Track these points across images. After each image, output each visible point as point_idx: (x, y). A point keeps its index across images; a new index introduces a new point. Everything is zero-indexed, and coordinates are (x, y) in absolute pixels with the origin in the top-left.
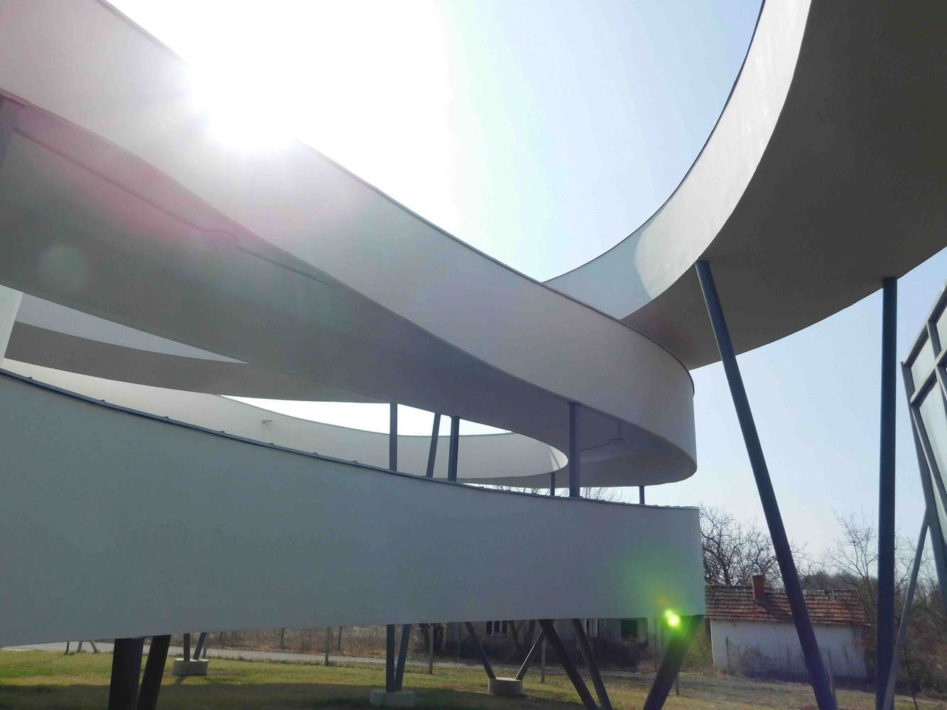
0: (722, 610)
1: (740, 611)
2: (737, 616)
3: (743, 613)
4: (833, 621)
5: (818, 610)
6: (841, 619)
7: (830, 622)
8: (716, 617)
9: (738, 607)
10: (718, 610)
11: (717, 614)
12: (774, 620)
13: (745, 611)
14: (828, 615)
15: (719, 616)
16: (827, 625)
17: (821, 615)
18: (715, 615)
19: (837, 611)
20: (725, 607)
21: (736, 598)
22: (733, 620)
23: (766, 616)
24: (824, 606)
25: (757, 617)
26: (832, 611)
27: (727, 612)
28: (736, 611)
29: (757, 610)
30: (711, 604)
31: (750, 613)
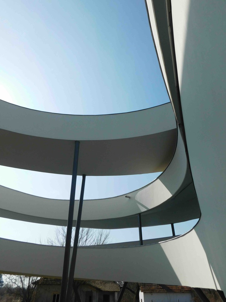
0: (147, 288)
1: (153, 288)
2: (153, 290)
3: (154, 289)
4: (185, 290)
6: (187, 289)
7: (184, 291)
8: (145, 291)
9: (152, 286)
10: (146, 288)
11: (146, 290)
12: (165, 291)
13: (155, 288)
16: (183, 292)
18: (145, 290)
20: (148, 287)
22: (151, 292)
23: (163, 290)
25: (160, 290)
27: (149, 289)
28: (152, 288)
29: (159, 287)
30: (142, 286)
31: (157, 289)
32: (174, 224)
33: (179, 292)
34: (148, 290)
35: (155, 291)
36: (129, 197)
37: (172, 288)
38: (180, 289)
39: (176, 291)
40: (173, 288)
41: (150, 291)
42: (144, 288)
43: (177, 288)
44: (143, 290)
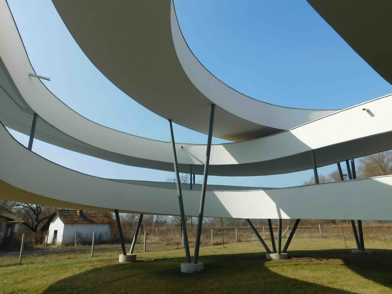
4: (105, 222)
6: (107, 221)
8: (68, 223)
9: (73, 218)
11: (68, 221)
12: (88, 223)
13: (77, 220)
16: (103, 224)
17: (101, 220)
21: (72, 215)
23: (85, 221)
24: (100, 217)
25: (82, 222)
26: (104, 219)
28: (74, 220)
29: (81, 219)
30: (63, 217)
31: (79, 221)
33: (100, 223)
34: (70, 222)
35: (77, 223)
37: (93, 220)
39: (97, 223)
40: (95, 220)
41: (73, 223)
42: (66, 220)
43: (99, 220)
44: (65, 221)
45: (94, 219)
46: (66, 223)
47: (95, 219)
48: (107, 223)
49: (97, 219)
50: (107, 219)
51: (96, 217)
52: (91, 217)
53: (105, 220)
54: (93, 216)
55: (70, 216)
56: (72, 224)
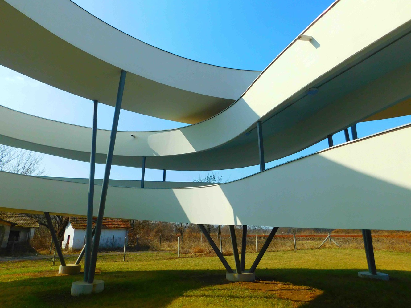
4: (121, 227)
5: (115, 224)
6: (123, 227)
7: (120, 228)
8: (78, 228)
10: (79, 225)
11: (78, 226)
14: (119, 225)
15: (79, 227)
16: (119, 229)
17: (117, 225)
19: (121, 224)
20: (81, 223)
21: (84, 219)
24: (117, 222)
26: (120, 224)
27: (82, 225)
29: (94, 224)
30: (74, 222)
32: (167, 171)
33: (114, 229)
34: (81, 227)
36: (135, 137)
38: (116, 226)
39: (112, 228)
41: (84, 227)
43: (114, 225)
44: (75, 226)
45: (109, 224)
46: (76, 228)
47: (111, 224)
48: (123, 228)
49: (112, 224)
50: (124, 224)
51: (112, 222)
52: (106, 222)
53: (122, 225)
54: (109, 221)
55: (83, 221)
56: (82, 229)
